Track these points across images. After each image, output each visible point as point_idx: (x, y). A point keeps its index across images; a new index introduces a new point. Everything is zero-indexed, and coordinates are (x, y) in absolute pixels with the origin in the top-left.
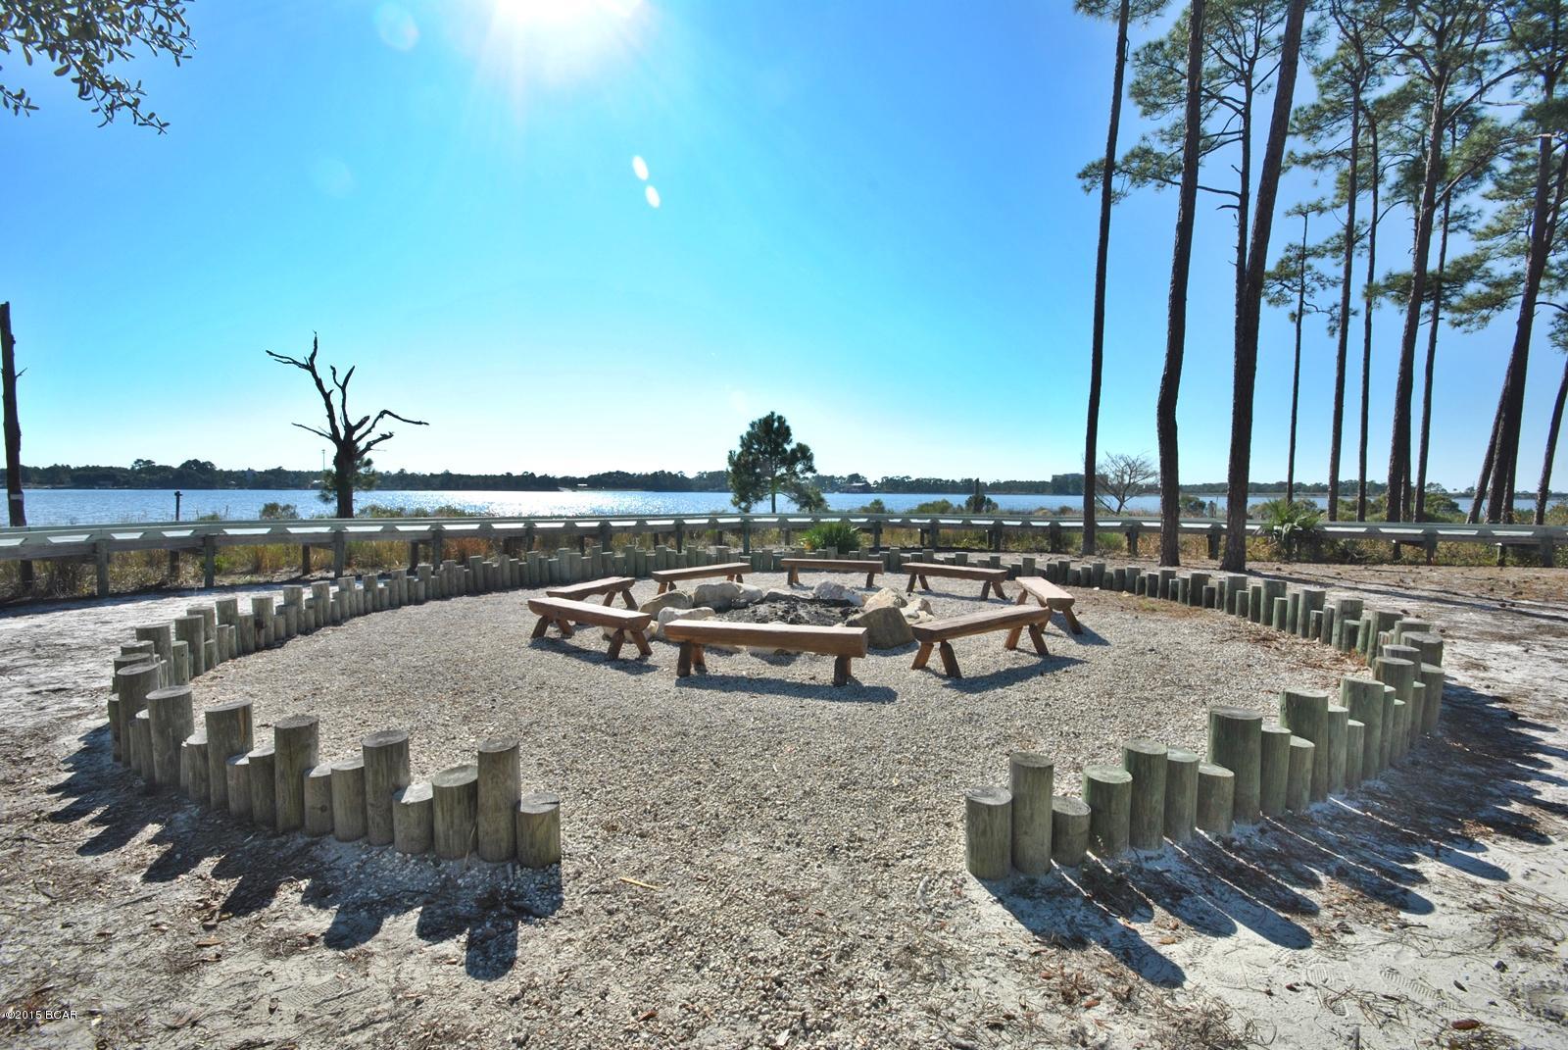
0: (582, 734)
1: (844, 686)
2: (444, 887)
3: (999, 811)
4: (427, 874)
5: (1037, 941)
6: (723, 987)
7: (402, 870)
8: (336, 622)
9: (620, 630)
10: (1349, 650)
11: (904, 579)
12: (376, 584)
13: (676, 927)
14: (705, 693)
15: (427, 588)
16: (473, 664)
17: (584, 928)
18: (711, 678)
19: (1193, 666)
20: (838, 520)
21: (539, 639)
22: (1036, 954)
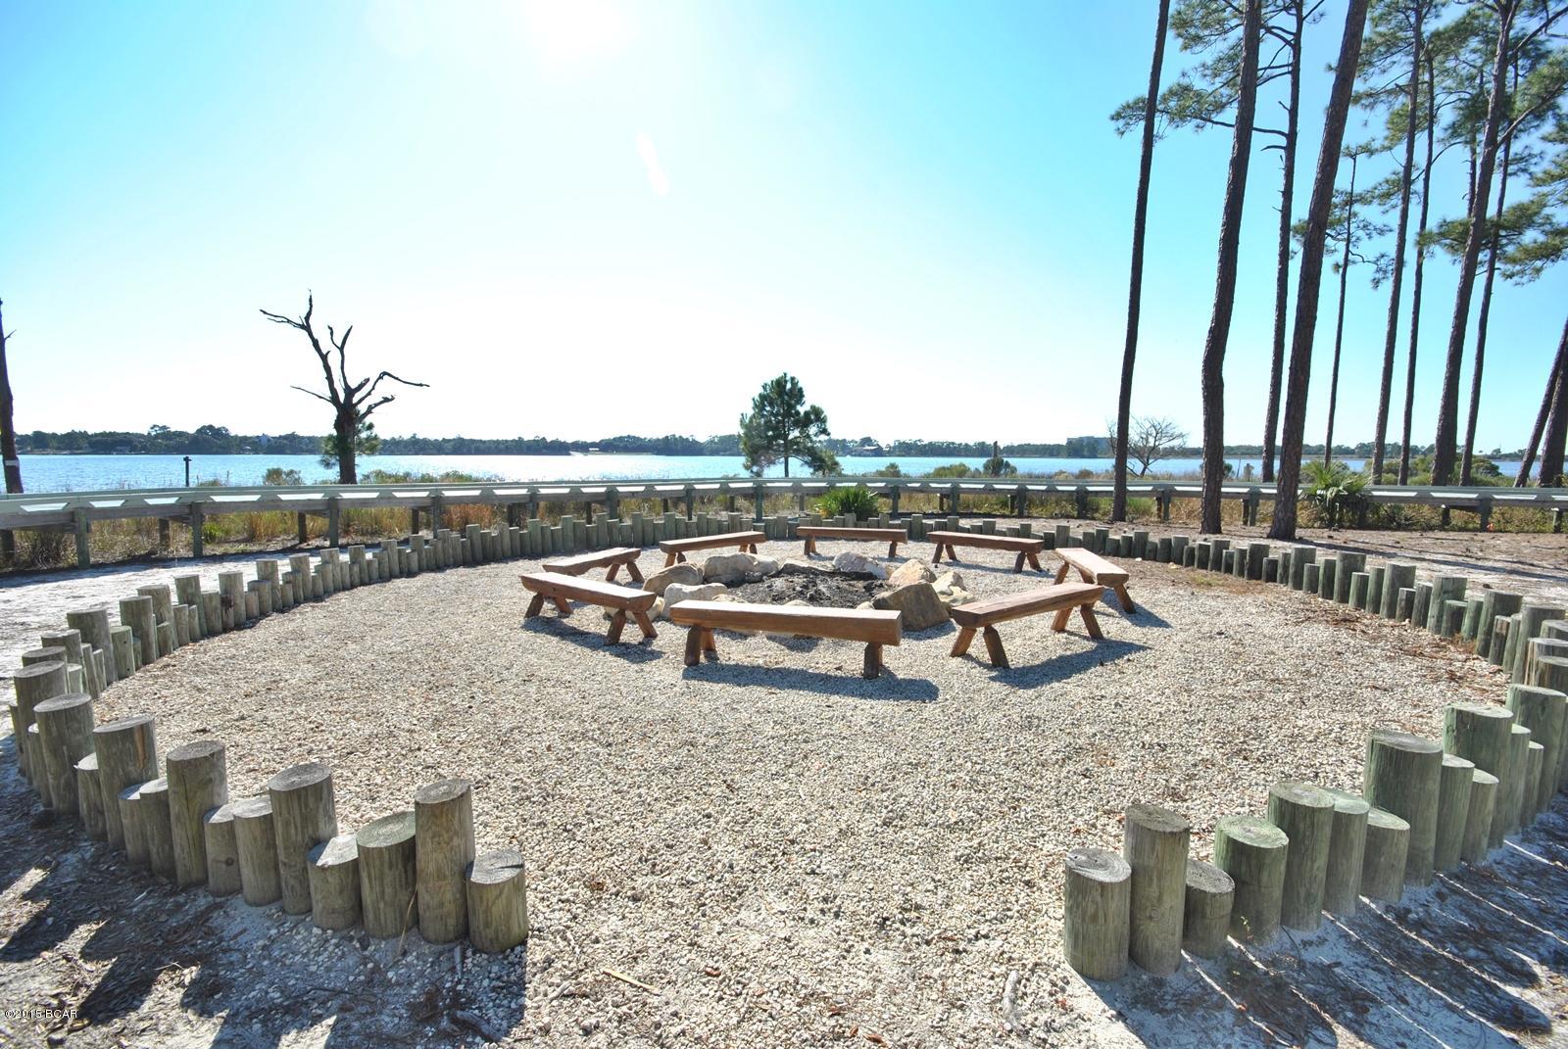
0: (571, 745)
1: (875, 680)
2: (370, 982)
3: (1117, 890)
4: (351, 961)
7: (318, 954)
8: (317, 598)
9: (620, 611)
10: (1452, 634)
11: (929, 549)
12: (363, 555)
14: (717, 687)
15: (420, 560)
16: (456, 650)
18: (723, 667)
19: (1273, 653)
20: (855, 484)
21: (534, 620)
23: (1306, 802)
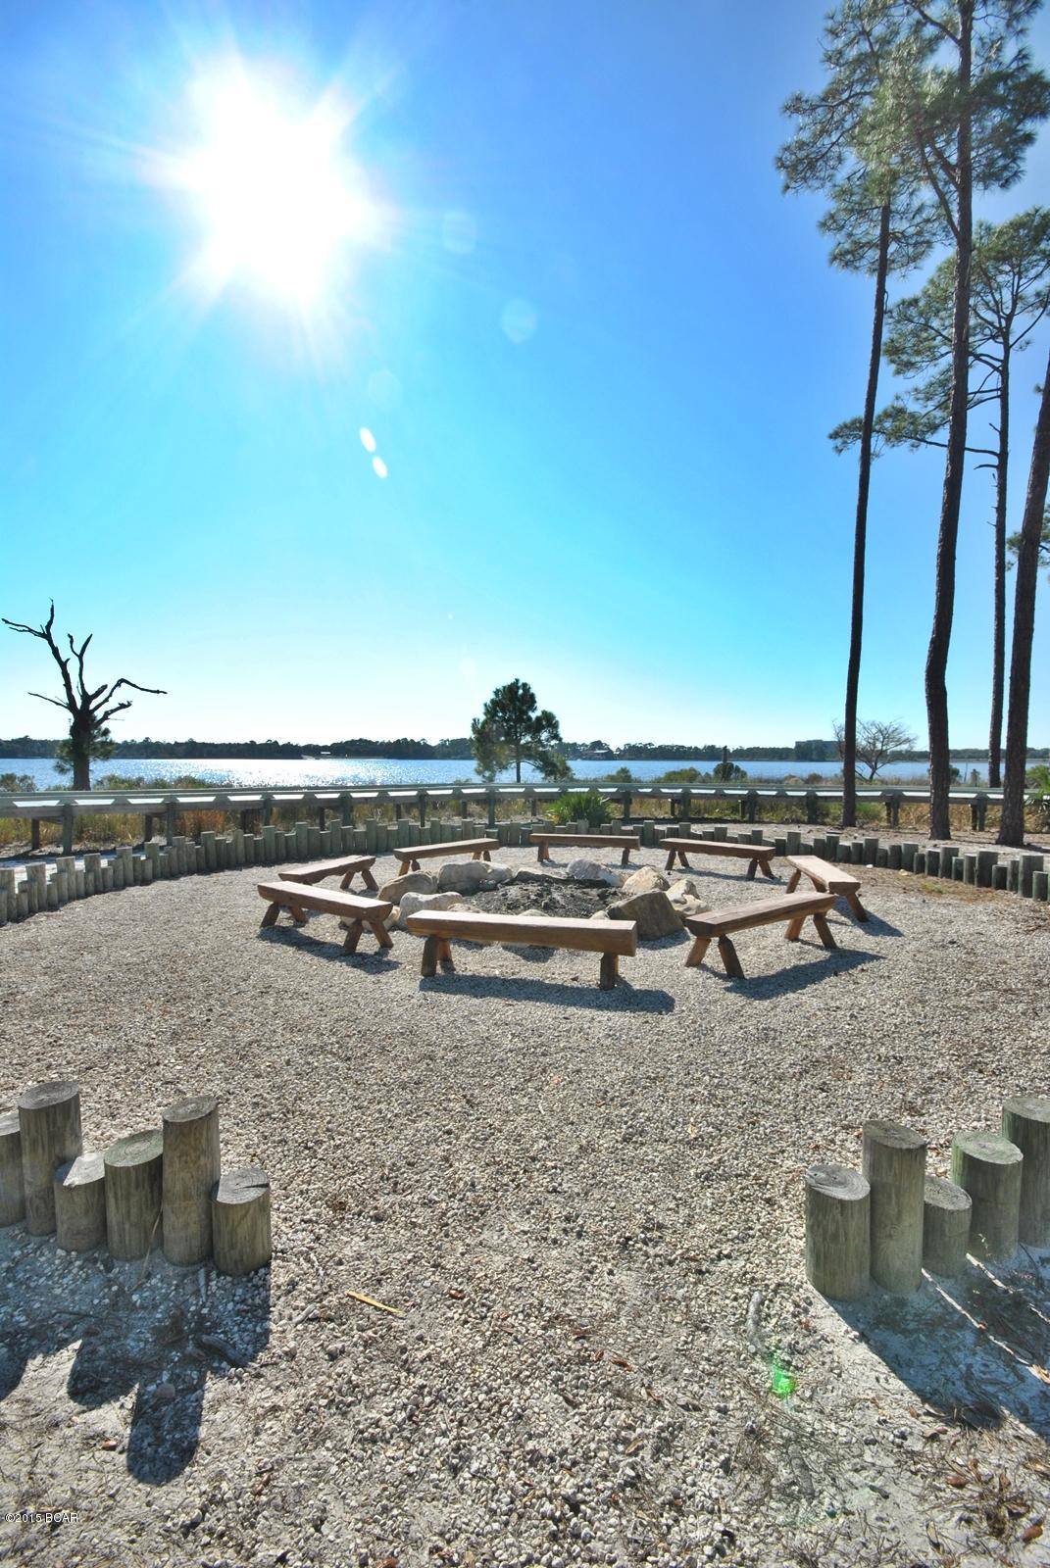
0: (310, 1059)
1: (612, 992)
2: (114, 1306)
3: (857, 1208)
4: (95, 1284)
5: (928, 1414)
6: (493, 1512)
7: (62, 1276)
8: (52, 907)
9: (356, 921)
11: (661, 856)
12: (99, 863)
13: (423, 1387)
14: (454, 998)
15: (154, 868)
16: (192, 961)
17: (295, 1385)
18: (460, 978)
20: (587, 790)
21: (270, 930)
22: (934, 1438)
23: (1039, 1117)
